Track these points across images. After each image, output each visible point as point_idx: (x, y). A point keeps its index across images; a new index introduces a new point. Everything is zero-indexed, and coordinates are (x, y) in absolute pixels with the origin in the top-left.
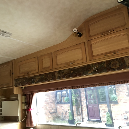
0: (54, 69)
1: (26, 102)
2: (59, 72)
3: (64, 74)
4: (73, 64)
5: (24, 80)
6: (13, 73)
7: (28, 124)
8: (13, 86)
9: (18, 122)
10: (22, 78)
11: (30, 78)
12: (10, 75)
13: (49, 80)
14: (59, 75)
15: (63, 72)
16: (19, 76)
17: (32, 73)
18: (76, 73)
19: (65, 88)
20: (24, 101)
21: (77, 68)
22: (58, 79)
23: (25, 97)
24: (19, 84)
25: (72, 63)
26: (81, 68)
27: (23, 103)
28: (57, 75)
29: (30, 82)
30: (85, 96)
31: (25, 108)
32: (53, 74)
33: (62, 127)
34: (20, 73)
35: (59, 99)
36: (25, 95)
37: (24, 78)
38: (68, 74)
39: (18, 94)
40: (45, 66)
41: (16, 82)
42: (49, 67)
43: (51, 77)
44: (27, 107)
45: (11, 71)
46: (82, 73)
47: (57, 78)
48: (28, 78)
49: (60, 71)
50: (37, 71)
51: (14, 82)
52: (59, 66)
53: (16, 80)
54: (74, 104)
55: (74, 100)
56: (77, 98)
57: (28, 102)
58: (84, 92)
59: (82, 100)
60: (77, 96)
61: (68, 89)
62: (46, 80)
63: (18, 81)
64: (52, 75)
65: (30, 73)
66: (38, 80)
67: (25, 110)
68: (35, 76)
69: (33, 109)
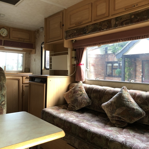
0: (110, 16)
1: (76, 58)
2: (116, 19)
3: (122, 20)
4: (136, 6)
5: (75, 31)
6: (63, 25)
7: (77, 79)
8: (63, 39)
9: (68, 76)
10: (73, 29)
11: (81, 28)
12: (61, 27)
13: (103, 29)
14: (116, 22)
15: (121, 19)
16: (69, 27)
17: (84, 22)
18: (138, 18)
19: (121, 39)
20: (74, 56)
21: (140, 11)
22: (114, 27)
23: (75, 51)
24: (70, 36)
25: (134, 6)
26: (145, 11)
27: (72, 58)
28: (113, 22)
29: (82, 33)
30: (141, 70)
31: (75, 63)
32: (109, 21)
33: (113, 83)
34: (70, 25)
35: (109, 72)
36: (75, 50)
37: (75, 29)
38: (128, 20)
39: (68, 48)
40: (99, 13)
41: (66, 34)
42: (105, 14)
43: (106, 26)
44: (77, 62)
45: (61, 22)
46: (146, 17)
47: (113, 25)
48: (79, 29)
49: (118, 17)
50: (90, 20)
51: (65, 35)
52: (118, 12)
53: (67, 32)
54: (126, 78)
55: (127, 73)
56: (131, 71)
57: (78, 57)
58: (141, 65)
59: (137, 74)
60: (132, 69)
61: (125, 41)
62: (100, 30)
63: (69, 32)
64: (108, 23)
65: (82, 23)
66: (90, 30)
67: (74, 65)
68: (87, 26)
69: (83, 64)
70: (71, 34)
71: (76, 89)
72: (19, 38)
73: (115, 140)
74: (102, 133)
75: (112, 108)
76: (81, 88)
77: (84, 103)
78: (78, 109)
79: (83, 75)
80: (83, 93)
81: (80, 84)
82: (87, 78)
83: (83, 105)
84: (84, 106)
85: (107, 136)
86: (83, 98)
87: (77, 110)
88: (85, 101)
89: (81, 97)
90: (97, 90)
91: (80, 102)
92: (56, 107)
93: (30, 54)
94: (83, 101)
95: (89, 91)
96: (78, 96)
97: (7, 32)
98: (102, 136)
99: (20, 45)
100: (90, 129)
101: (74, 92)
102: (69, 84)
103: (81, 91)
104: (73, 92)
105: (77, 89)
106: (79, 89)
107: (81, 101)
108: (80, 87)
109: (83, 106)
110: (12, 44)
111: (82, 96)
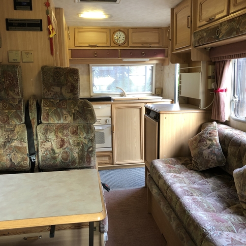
1: (214, 77)
5: (205, 34)
9: (199, 109)
11: (213, 29)
12: (188, 25)
13: (242, 32)
16: (199, 26)
23: (213, 66)
24: (198, 42)
27: (210, 77)
29: (213, 37)
31: (213, 86)
34: (201, 21)
36: (214, 64)
37: (205, 29)
41: (194, 38)
45: (189, 16)
48: (210, 29)
50: (225, 12)
62: (238, 33)
63: (197, 36)
65: (215, 19)
66: (224, 32)
67: (212, 90)
68: (221, 24)
69: (226, 90)
70: (200, 39)
71: (203, 136)
72: (143, 43)
73: (213, 240)
74: (201, 223)
75: (242, 180)
76: (212, 135)
77: (212, 161)
78: (203, 169)
79: (223, 110)
80: (213, 144)
81: (212, 127)
82: (233, 116)
83: (210, 163)
84: (213, 166)
85: (205, 230)
86: (212, 153)
87: (201, 170)
88: (214, 158)
89: (209, 151)
90: (237, 141)
91: (207, 158)
92: (173, 159)
93: (163, 65)
94: (210, 157)
95: (225, 140)
96: (205, 148)
97: (124, 36)
98: (200, 226)
99: (143, 54)
100: (191, 210)
101: (200, 141)
102: (202, 123)
103: (210, 140)
104: (198, 140)
105: (205, 136)
106: (208, 136)
107: (207, 156)
108: (210, 133)
109: (211, 165)
110: (132, 54)
111: (211, 149)
